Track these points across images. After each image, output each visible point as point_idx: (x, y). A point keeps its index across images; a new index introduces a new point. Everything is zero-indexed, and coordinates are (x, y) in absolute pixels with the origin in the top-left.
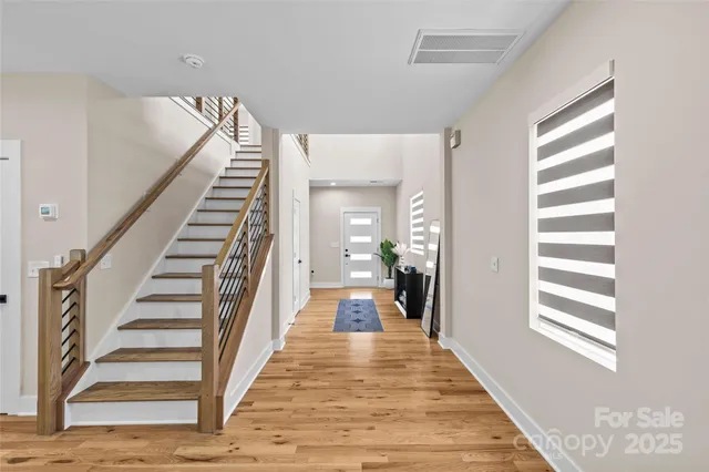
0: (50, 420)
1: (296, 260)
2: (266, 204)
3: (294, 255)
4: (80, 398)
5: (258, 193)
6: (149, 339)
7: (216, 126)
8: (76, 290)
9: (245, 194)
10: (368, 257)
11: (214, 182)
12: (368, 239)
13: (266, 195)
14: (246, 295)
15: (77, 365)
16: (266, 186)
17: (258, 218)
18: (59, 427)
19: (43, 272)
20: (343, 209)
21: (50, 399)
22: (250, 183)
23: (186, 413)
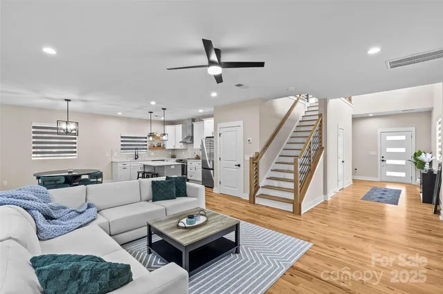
0: (252, 201)
1: (340, 161)
2: (321, 134)
3: (338, 158)
4: (259, 196)
5: (317, 128)
6: (276, 184)
7: (298, 99)
8: (257, 164)
9: (311, 128)
10: (403, 162)
11: (297, 124)
12: (403, 150)
13: (320, 129)
14: (310, 172)
15: (257, 187)
16: (320, 126)
17: (317, 140)
18: (254, 203)
19: (250, 158)
20: (380, 130)
21: (252, 194)
22: (314, 123)
23: (290, 208)
